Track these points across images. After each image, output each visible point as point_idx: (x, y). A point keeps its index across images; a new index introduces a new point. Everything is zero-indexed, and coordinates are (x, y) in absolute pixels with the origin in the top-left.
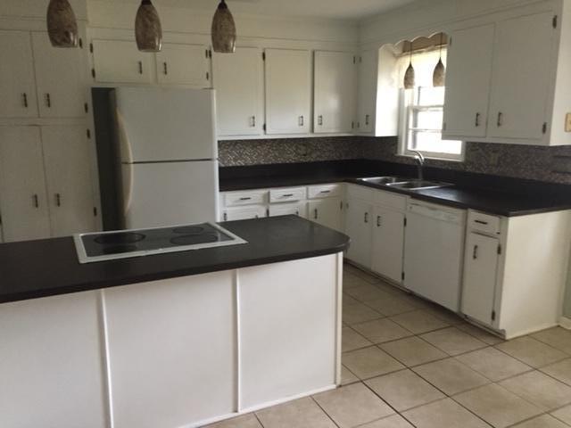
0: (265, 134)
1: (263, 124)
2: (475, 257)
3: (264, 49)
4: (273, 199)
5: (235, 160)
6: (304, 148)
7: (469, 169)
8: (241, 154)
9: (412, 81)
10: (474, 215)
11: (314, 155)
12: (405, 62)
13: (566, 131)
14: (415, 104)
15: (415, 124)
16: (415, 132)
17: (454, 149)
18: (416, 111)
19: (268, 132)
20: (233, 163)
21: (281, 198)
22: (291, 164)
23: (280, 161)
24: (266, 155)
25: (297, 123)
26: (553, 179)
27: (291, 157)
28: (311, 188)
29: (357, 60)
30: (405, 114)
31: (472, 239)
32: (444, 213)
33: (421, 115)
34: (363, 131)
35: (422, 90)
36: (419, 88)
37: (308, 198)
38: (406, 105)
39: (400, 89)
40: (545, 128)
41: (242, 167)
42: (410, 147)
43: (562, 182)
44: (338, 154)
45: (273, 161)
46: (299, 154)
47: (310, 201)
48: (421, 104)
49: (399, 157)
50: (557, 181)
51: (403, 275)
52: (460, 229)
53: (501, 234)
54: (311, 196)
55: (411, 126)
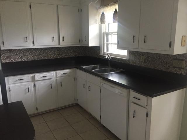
0: (34, 45)
1: (32, 41)
2: (134, 117)
3: (30, 3)
4: (37, 79)
5: (22, 58)
6: (58, 52)
7: (131, 63)
8: (24, 56)
9: (104, 20)
10: (133, 93)
11: (63, 55)
12: (101, 11)
13: (182, 46)
14: (107, 31)
15: (107, 41)
16: (107, 45)
17: (124, 53)
18: (107, 34)
19: (35, 45)
20: (20, 60)
21: (41, 78)
22: (51, 59)
23: (46, 58)
24: (38, 55)
25: (51, 40)
26: (173, 71)
27: (52, 56)
28: (58, 72)
29: (80, 11)
30: (103, 36)
31: (133, 107)
32: (117, 90)
33: (110, 36)
34: (84, 44)
35: (110, 25)
36: (109, 24)
37: (56, 77)
38: (103, 32)
39: (100, 25)
40: (171, 45)
41: (25, 61)
42: (105, 51)
43: (178, 73)
44: (75, 54)
45: (42, 58)
46: (56, 54)
47: (57, 78)
48: (110, 31)
49: (101, 56)
50: (175, 72)
51: (101, 117)
52: (126, 100)
53: (148, 106)
54: (58, 76)
55: (105, 42)
